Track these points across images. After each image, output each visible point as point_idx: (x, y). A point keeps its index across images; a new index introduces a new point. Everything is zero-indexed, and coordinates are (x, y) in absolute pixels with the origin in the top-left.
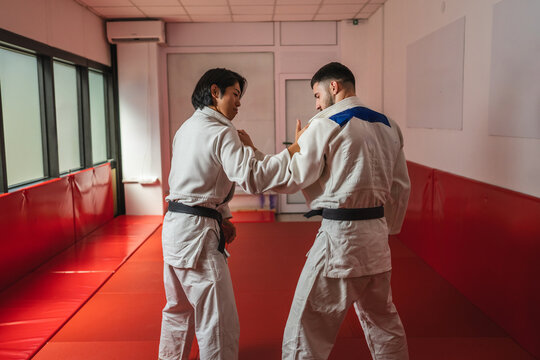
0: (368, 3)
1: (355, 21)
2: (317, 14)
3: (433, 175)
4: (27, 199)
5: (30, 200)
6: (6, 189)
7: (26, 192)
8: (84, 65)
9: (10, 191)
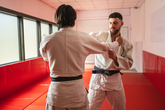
0: (139, 1)
1: (136, 8)
2: (123, 6)
3: (158, 58)
4: (31, 63)
5: (32, 63)
6: (25, 60)
7: (31, 61)
8: (51, 24)
9: (26, 61)
